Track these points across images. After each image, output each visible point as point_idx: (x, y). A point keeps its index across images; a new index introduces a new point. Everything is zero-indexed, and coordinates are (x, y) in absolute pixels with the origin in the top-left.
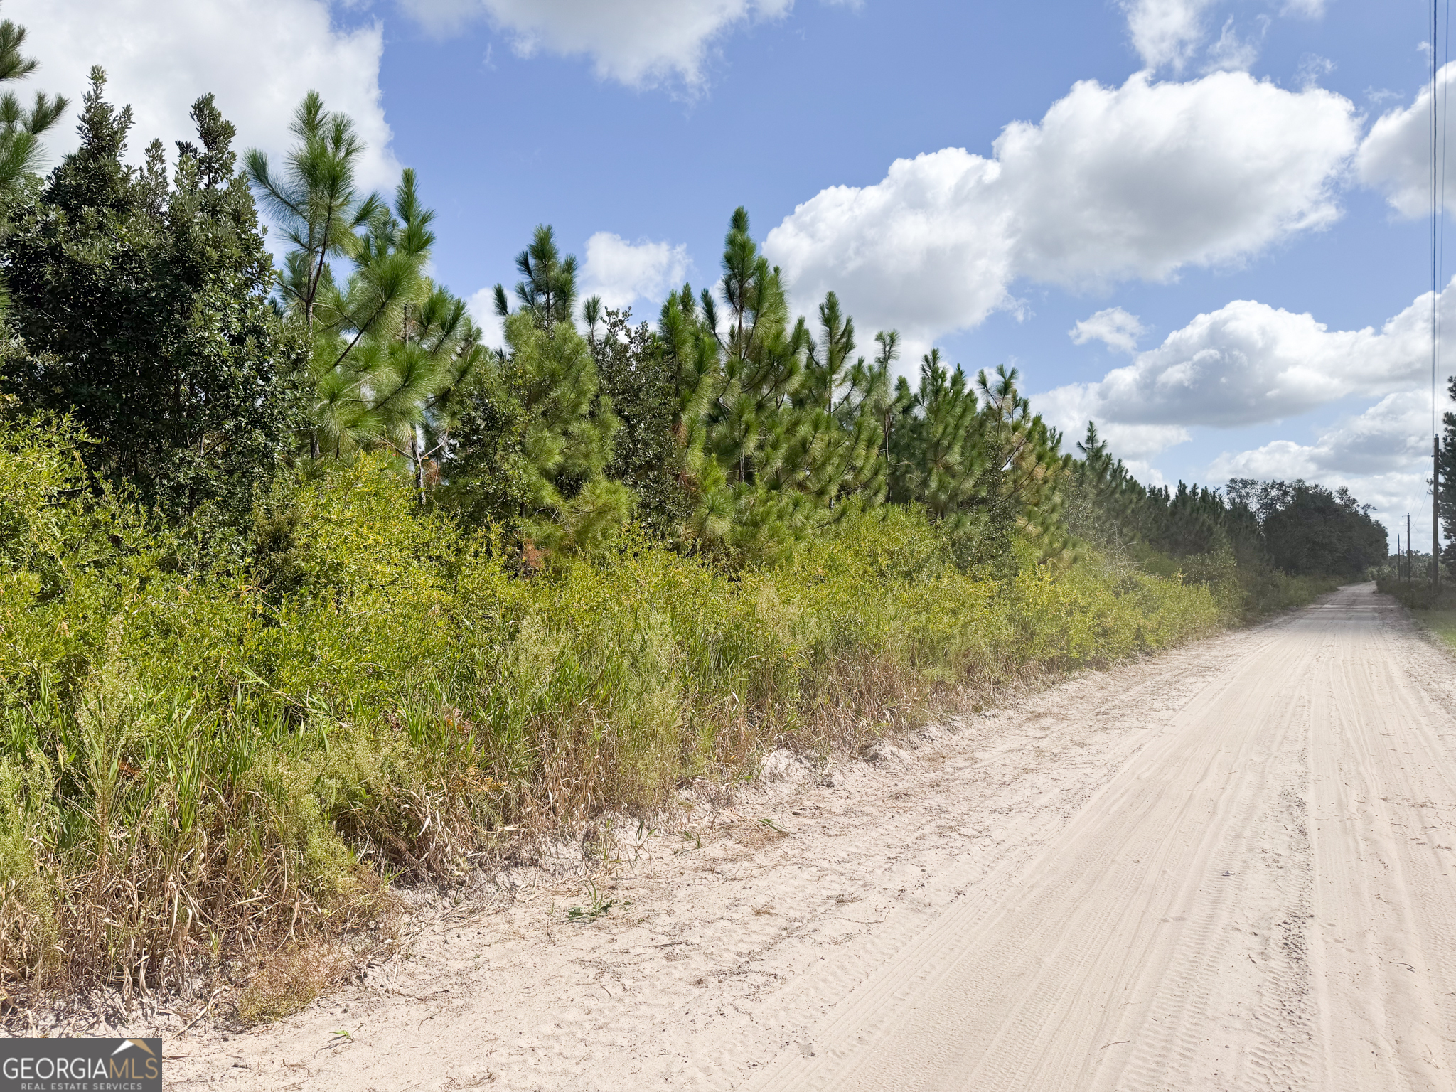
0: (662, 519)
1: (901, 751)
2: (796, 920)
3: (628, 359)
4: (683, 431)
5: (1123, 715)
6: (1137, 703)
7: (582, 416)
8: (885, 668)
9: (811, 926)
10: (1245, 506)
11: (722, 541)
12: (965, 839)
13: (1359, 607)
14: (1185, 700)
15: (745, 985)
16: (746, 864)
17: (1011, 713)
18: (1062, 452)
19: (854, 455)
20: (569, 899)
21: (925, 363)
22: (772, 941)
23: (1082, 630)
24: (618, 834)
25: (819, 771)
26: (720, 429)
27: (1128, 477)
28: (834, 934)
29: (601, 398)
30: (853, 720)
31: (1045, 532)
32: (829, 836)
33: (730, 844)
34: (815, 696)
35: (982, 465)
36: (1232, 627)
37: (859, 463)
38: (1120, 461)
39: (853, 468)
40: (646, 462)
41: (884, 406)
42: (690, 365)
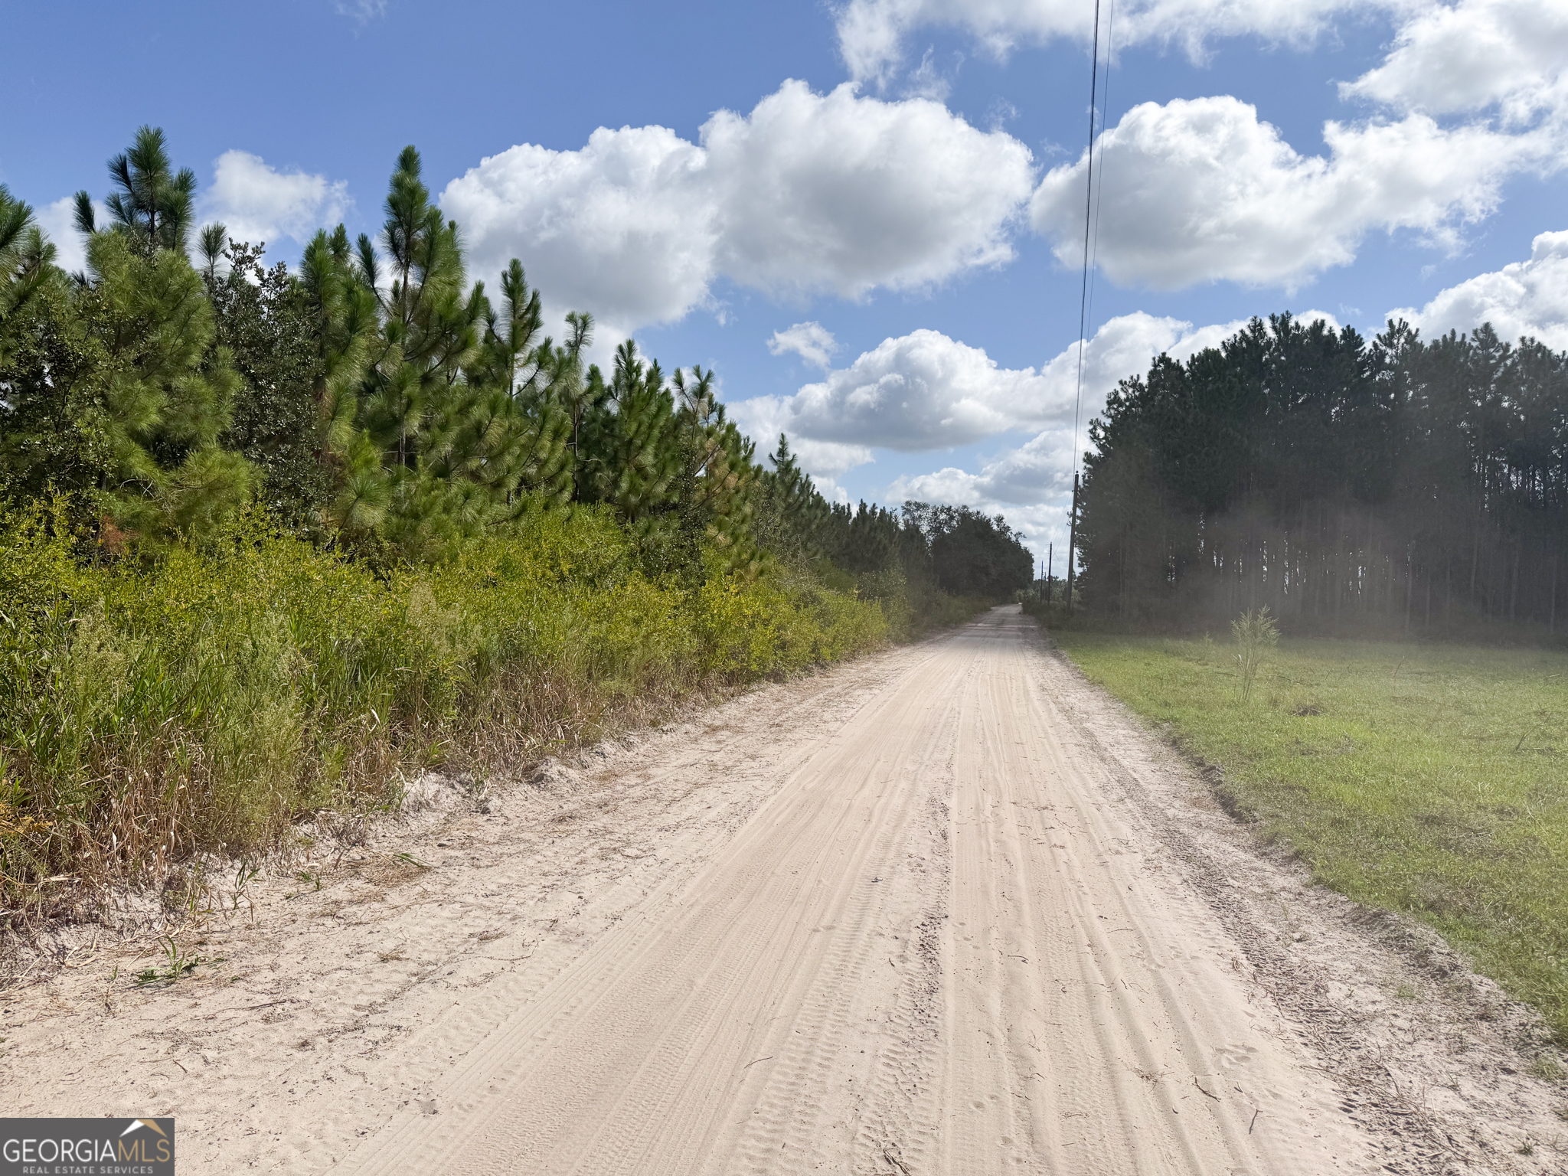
0: (294, 503)
1: (570, 771)
2: (430, 963)
3: (257, 305)
4: (327, 399)
5: (795, 727)
6: (809, 715)
7: (191, 368)
8: (558, 681)
9: (446, 969)
10: (917, 528)
11: (373, 533)
12: (628, 860)
13: (1007, 627)
14: (853, 711)
15: (362, 1041)
16: (376, 905)
17: (688, 726)
18: (754, 463)
19: (538, 446)
20: (140, 960)
21: (619, 354)
22: (399, 990)
23: (762, 643)
24: (213, 880)
25: (474, 797)
26: (375, 402)
27: (815, 493)
28: (472, 975)
29: (219, 348)
30: (518, 738)
31: (734, 543)
32: (478, 867)
33: (357, 883)
34: (474, 712)
35: (675, 469)
36: (900, 643)
37: (543, 455)
38: (808, 476)
39: (537, 460)
40: (277, 432)
41: (574, 396)
42: (339, 321)
